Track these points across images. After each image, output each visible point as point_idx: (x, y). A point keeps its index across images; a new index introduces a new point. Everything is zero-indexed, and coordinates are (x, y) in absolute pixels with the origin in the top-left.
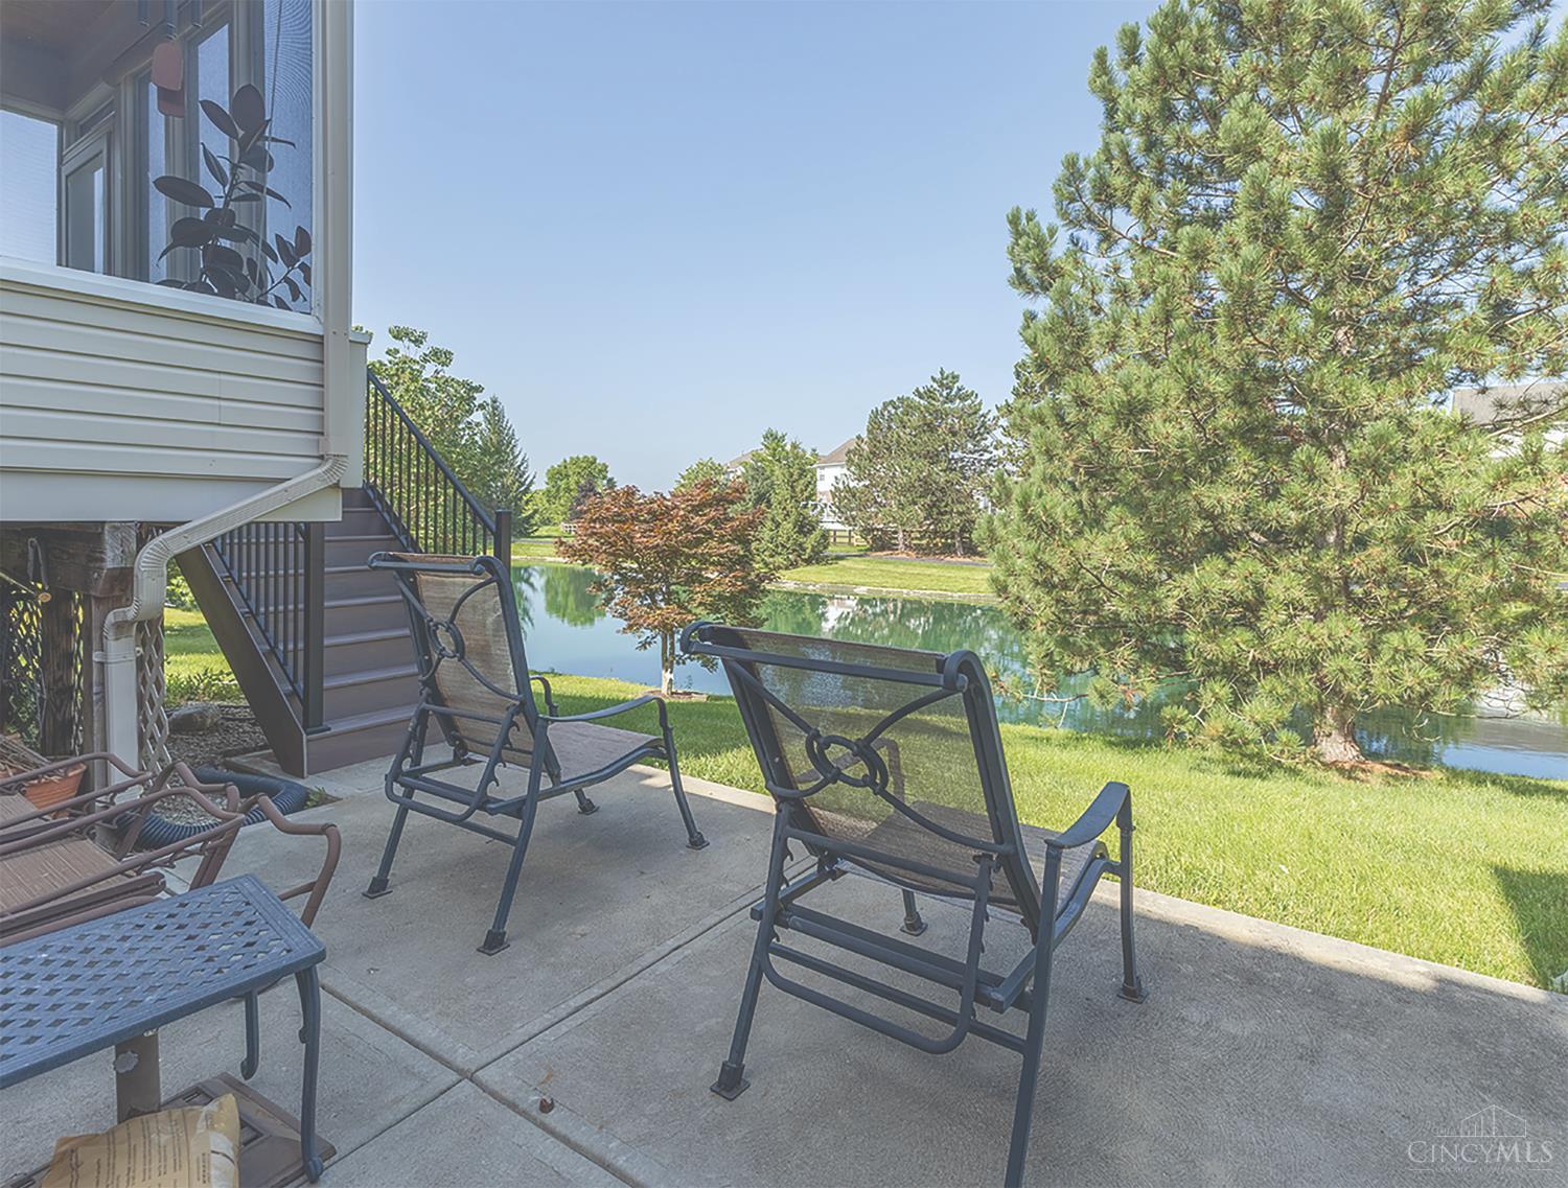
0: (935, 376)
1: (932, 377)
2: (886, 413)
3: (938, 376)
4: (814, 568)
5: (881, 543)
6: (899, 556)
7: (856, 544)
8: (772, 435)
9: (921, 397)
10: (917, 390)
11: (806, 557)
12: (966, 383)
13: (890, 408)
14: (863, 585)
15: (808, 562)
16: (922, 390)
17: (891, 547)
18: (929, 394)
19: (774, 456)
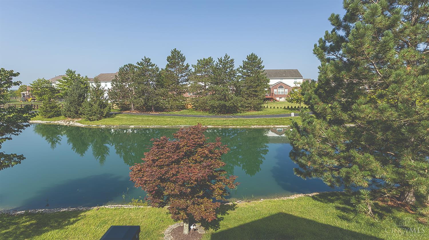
0: (143, 58)
1: (142, 59)
2: (125, 68)
3: (144, 59)
4: (107, 119)
5: (124, 108)
6: (133, 112)
7: (115, 109)
8: (70, 71)
9: (139, 65)
10: (138, 62)
11: (104, 115)
12: (152, 62)
13: (126, 67)
14: (132, 125)
15: (105, 117)
16: (140, 63)
17: (129, 109)
18: (141, 64)
19: (71, 78)
